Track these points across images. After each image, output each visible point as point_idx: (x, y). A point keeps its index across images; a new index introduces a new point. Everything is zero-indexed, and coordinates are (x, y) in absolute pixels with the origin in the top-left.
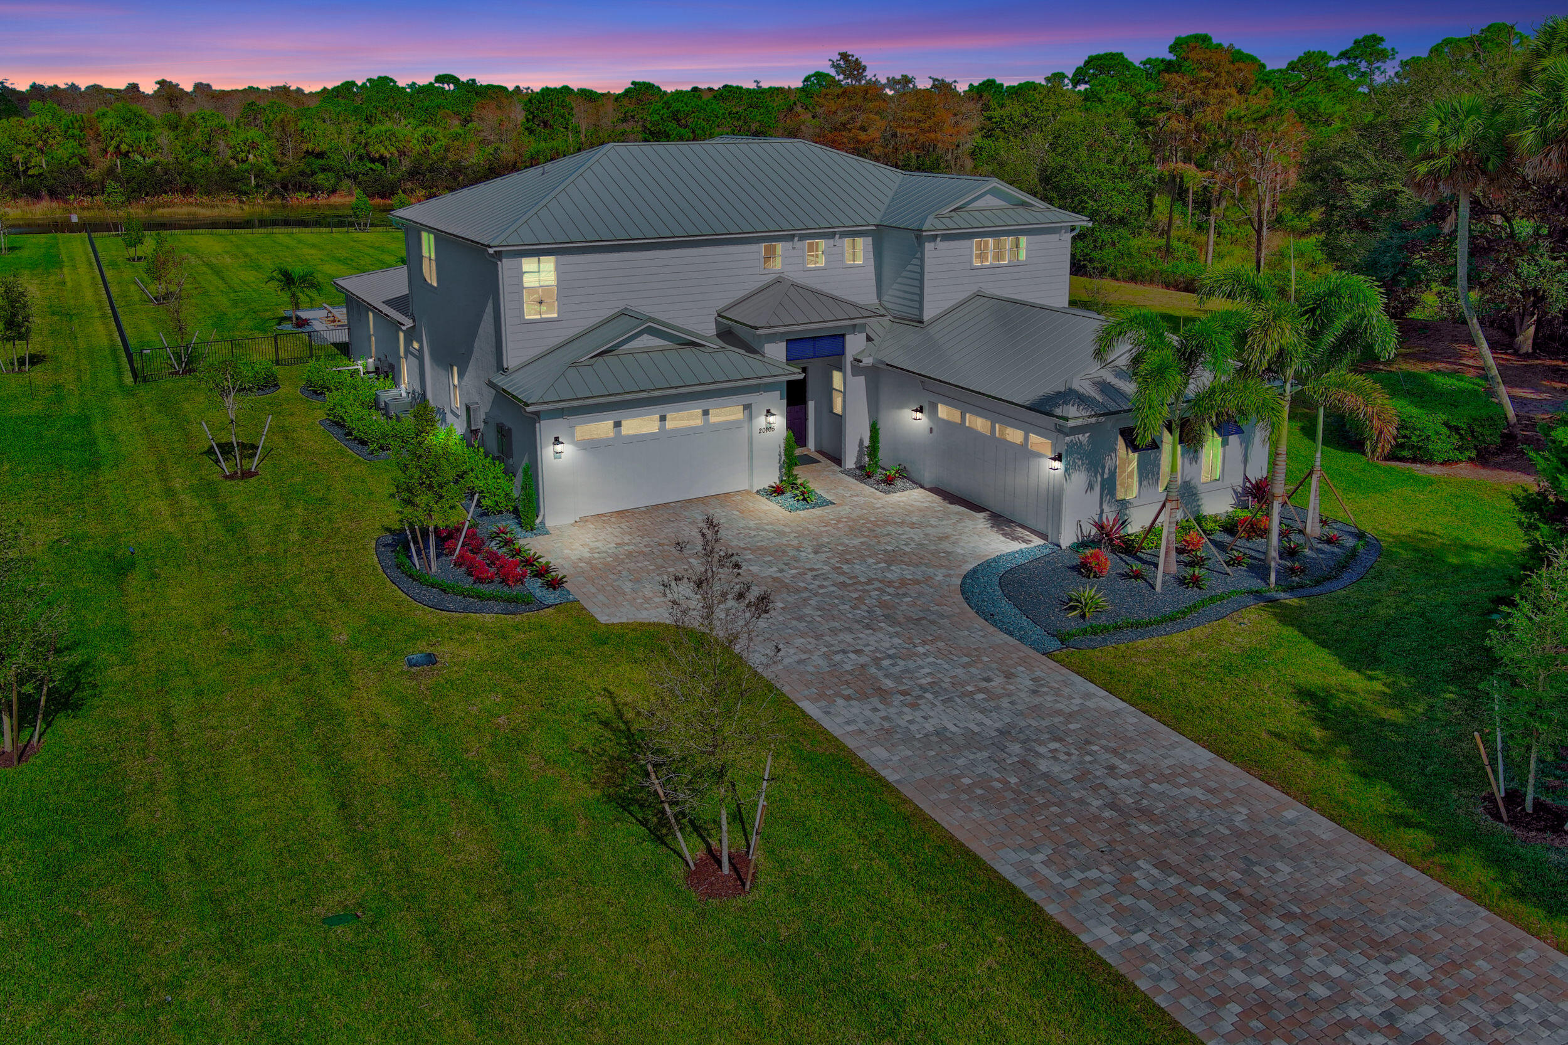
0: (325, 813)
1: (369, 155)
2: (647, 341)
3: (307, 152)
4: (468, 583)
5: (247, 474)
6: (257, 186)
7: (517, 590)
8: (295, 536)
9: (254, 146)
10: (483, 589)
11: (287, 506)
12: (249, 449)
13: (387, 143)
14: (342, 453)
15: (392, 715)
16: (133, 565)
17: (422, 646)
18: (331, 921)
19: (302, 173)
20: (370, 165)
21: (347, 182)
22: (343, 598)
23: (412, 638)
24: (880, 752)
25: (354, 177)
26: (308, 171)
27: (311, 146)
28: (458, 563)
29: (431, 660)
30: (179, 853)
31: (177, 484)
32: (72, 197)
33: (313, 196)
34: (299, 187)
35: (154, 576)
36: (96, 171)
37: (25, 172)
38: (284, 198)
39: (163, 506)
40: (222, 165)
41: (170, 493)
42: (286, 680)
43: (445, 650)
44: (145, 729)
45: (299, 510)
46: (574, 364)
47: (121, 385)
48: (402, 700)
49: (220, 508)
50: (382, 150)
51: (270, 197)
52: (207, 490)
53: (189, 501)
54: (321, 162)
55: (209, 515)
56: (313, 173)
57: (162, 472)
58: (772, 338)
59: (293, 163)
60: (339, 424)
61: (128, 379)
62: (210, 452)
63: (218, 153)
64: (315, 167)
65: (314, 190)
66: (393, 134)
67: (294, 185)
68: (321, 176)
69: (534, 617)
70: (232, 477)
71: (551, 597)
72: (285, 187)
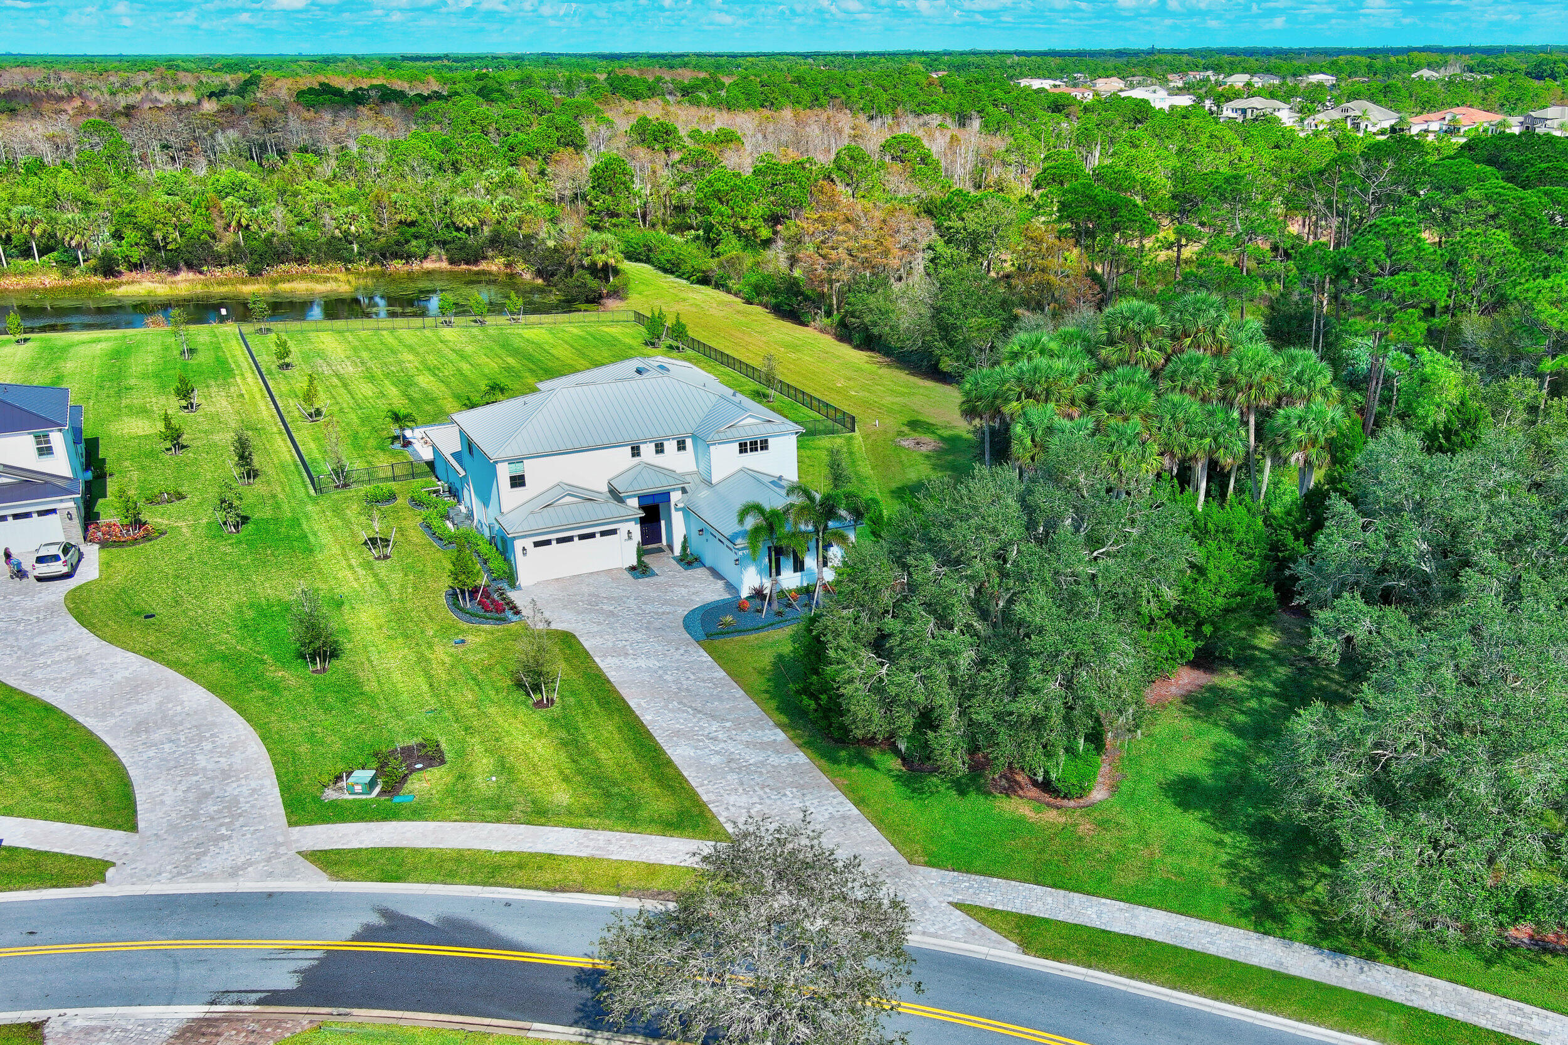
0: (425, 688)
1: (454, 223)
2: (568, 499)
3: (401, 222)
4: (482, 613)
5: (386, 557)
6: (360, 253)
7: (502, 615)
8: (410, 590)
9: (354, 218)
10: (488, 615)
11: (406, 575)
12: (386, 541)
13: (470, 214)
14: (430, 544)
15: (447, 659)
16: (343, 603)
17: (461, 637)
18: (427, 712)
19: (398, 243)
20: (455, 234)
21: (436, 249)
22: (431, 618)
23: (457, 634)
24: (613, 673)
25: (443, 243)
26: (402, 240)
27: (403, 217)
28: (479, 604)
29: (463, 641)
30: (381, 697)
31: (353, 562)
32: (205, 268)
33: (407, 262)
34: (396, 256)
35: (353, 608)
36: (223, 244)
37: (165, 247)
38: (383, 265)
39: (349, 574)
40: (329, 236)
41: (351, 566)
42: (410, 648)
43: (470, 638)
44: (362, 663)
45: (411, 577)
46: (532, 513)
47: (309, 496)
48: (452, 655)
49: (375, 575)
50: (465, 220)
51: (371, 264)
52: (368, 566)
53: (361, 572)
54: (413, 230)
55: (371, 579)
56: (407, 242)
57: (344, 555)
58: (630, 497)
59: (389, 233)
60: (429, 527)
61: (312, 492)
62: (365, 543)
63: (324, 225)
64: (408, 235)
65: (408, 257)
66: (474, 206)
67: (391, 254)
68: (414, 243)
69: (506, 626)
70: (378, 558)
71: (515, 618)
72: (384, 256)
